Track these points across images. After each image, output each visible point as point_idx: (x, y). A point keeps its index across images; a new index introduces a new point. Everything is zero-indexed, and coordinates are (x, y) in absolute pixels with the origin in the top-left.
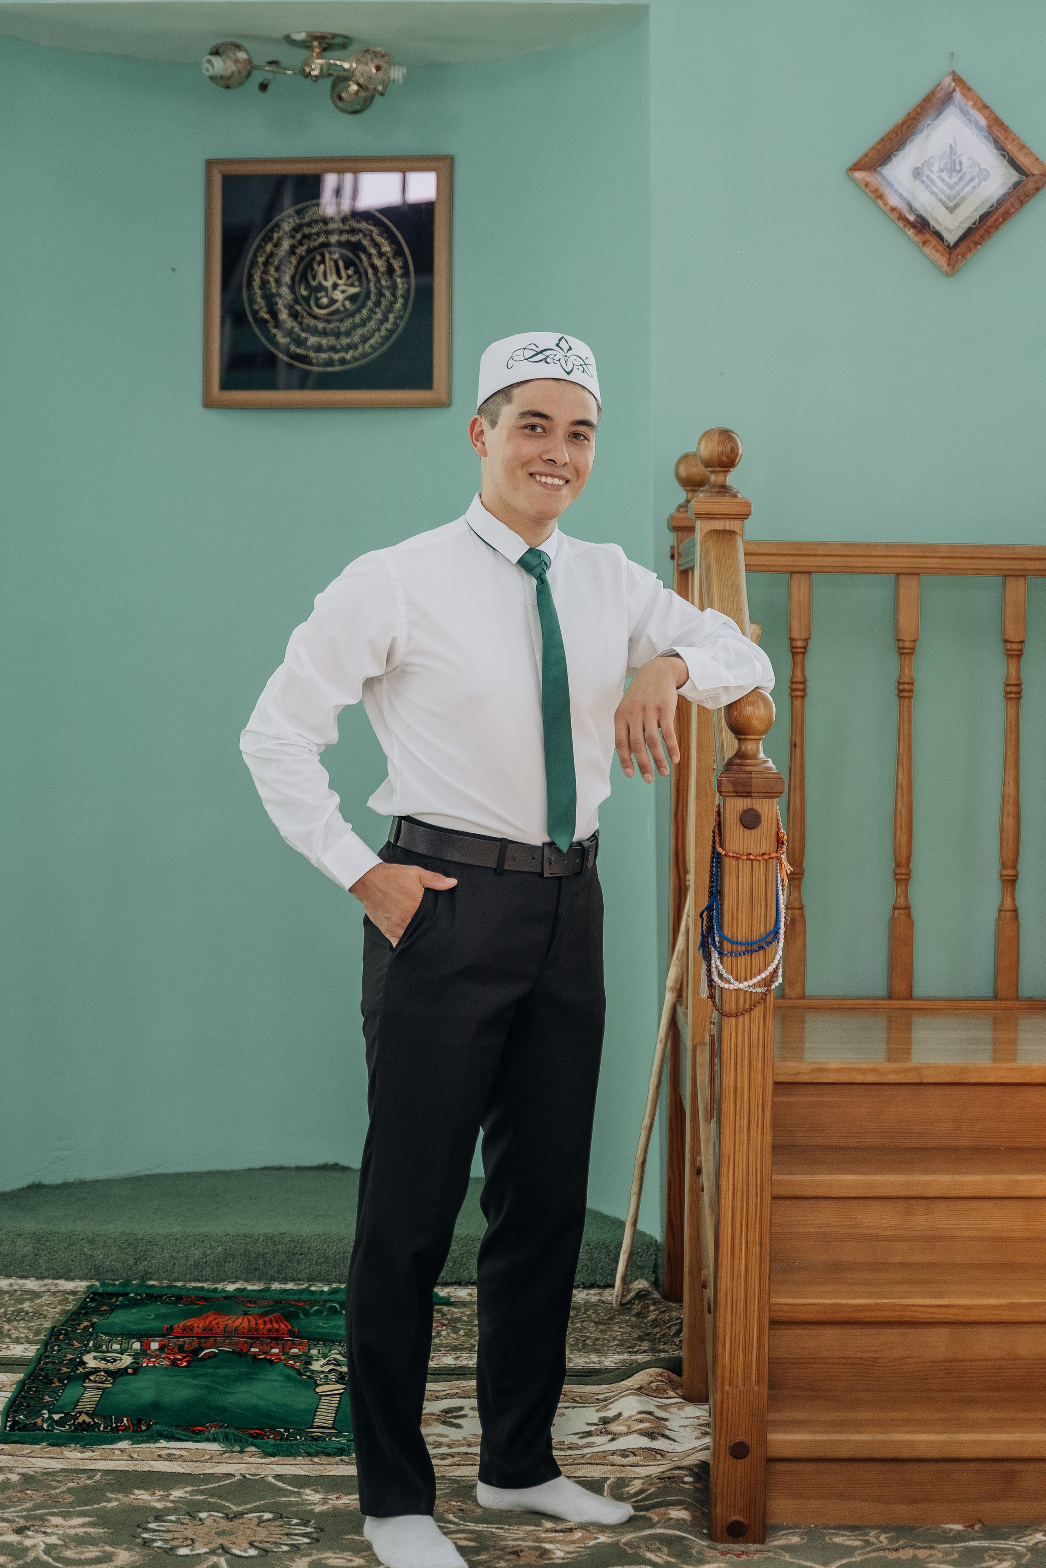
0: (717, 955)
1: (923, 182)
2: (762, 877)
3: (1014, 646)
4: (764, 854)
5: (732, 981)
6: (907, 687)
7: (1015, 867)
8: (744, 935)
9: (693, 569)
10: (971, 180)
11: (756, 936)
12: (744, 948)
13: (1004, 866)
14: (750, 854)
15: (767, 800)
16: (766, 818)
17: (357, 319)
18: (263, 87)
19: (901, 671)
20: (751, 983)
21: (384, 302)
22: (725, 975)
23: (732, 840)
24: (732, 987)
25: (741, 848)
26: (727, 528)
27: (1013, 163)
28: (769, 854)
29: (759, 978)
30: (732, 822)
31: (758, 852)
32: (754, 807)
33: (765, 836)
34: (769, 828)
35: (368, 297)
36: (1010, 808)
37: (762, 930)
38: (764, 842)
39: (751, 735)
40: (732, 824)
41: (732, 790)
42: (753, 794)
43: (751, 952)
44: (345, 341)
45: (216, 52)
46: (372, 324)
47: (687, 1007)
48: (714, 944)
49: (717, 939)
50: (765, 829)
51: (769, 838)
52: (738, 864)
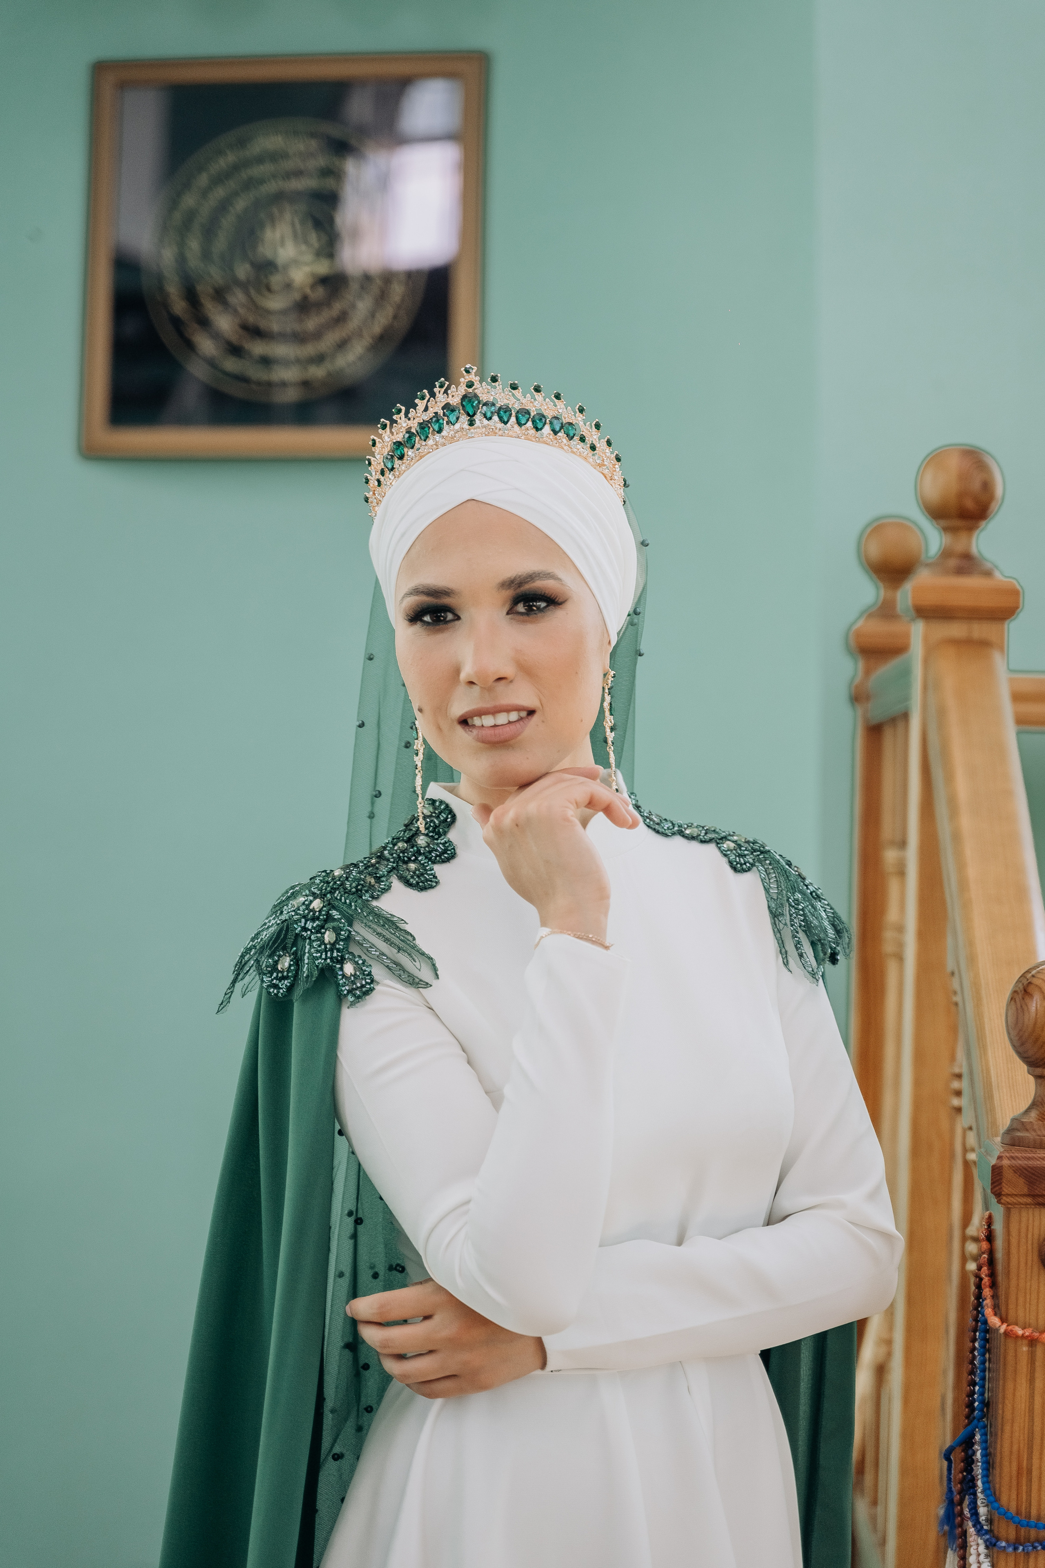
0: (982, 1549)
9: (905, 716)
17: (328, 316)
21: (372, 290)
23: (1021, 1300)
26: (976, 635)
30: (1022, 1260)
40: (1022, 1265)
44: (308, 351)
46: (352, 325)
47: (875, 1503)
48: (977, 1523)
49: (982, 1510)
52: (1033, 1354)
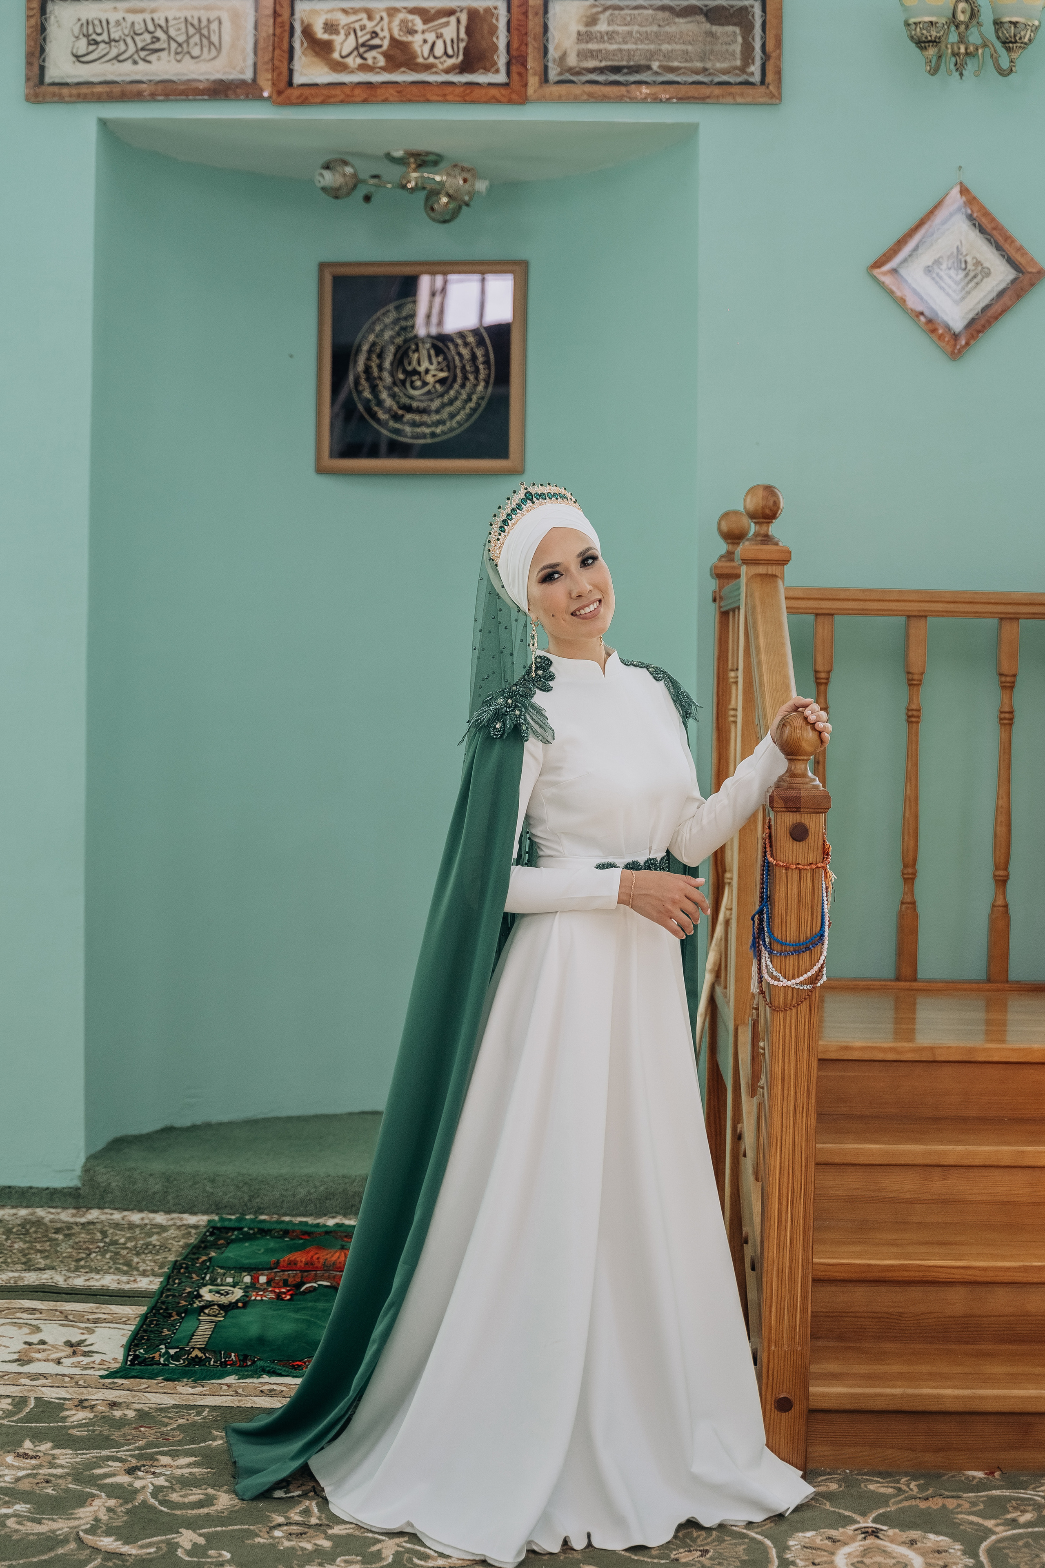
0: (767, 955)
1: (933, 279)
2: (810, 885)
3: (1008, 679)
4: (811, 864)
5: (781, 978)
6: (915, 713)
7: (1006, 868)
8: (792, 937)
9: (739, 608)
10: (975, 277)
11: (803, 938)
12: (792, 949)
13: (997, 868)
14: (799, 864)
15: (814, 815)
16: (813, 832)
17: (446, 399)
18: (367, 198)
19: (911, 700)
20: (798, 980)
21: (468, 385)
22: (775, 974)
23: (782, 851)
24: (780, 984)
25: (790, 858)
26: (770, 572)
27: (1011, 262)
28: (816, 864)
29: (805, 976)
30: (782, 835)
31: (806, 862)
32: (803, 821)
33: (812, 848)
34: (816, 841)
35: (454, 380)
36: (1002, 818)
37: (809, 933)
38: (812, 853)
39: (801, 755)
40: (782, 837)
41: (783, 806)
42: (802, 810)
43: (798, 952)
44: (435, 417)
45: (327, 167)
46: (458, 404)
47: (726, 988)
48: (765, 945)
49: (767, 940)
50: (812, 842)
51: (815, 850)
52: (787, 873)
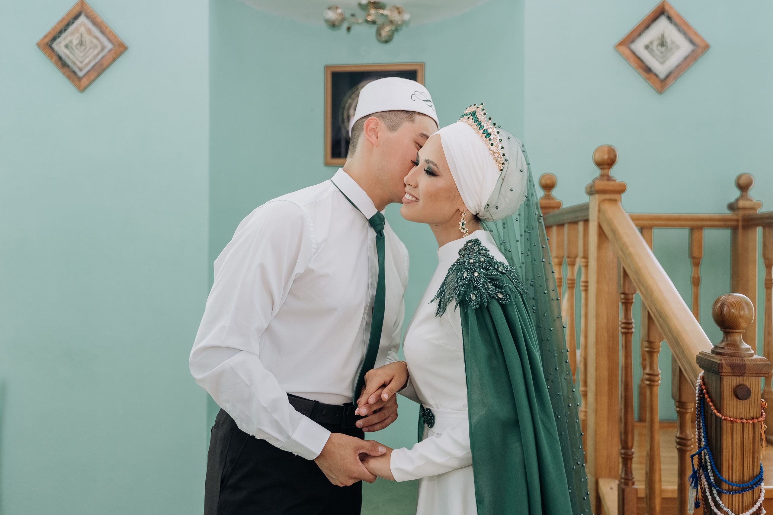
0: (715, 492)
1: (649, 52)
2: (751, 435)
3: (696, 260)
4: (753, 418)
8: (738, 478)
10: (671, 49)
11: (746, 478)
12: (737, 488)
14: (742, 419)
15: (754, 378)
16: (754, 392)
18: (349, 29)
23: (728, 408)
25: (735, 414)
27: (692, 42)
28: (757, 418)
31: (748, 416)
32: (745, 383)
33: (753, 405)
34: (756, 399)
37: (751, 474)
38: (752, 409)
39: (739, 329)
40: (728, 396)
41: (731, 371)
42: (746, 374)
43: (743, 490)
50: (753, 400)
51: (756, 406)
52: (733, 426)
